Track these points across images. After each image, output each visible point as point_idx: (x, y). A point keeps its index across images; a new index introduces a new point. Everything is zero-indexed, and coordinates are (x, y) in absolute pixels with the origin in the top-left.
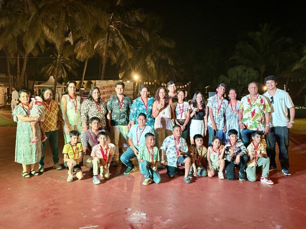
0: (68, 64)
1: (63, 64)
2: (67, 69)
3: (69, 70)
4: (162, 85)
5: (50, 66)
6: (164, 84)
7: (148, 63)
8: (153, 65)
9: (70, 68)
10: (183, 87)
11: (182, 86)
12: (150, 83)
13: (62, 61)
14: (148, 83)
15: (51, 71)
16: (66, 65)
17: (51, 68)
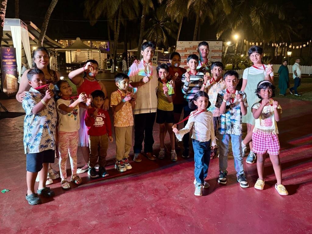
0: (168, 27)
1: (163, 28)
2: (166, 33)
3: (169, 34)
4: (273, 45)
5: (150, 30)
6: (275, 44)
7: (253, 20)
8: (258, 21)
9: (170, 31)
10: (301, 47)
11: (299, 47)
12: (257, 44)
13: (161, 25)
14: (255, 44)
15: (151, 35)
16: (166, 29)
17: (151, 32)
